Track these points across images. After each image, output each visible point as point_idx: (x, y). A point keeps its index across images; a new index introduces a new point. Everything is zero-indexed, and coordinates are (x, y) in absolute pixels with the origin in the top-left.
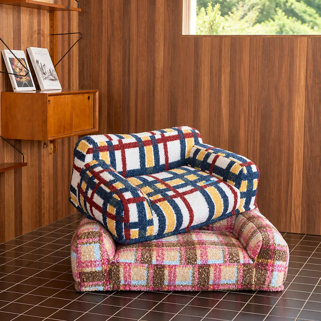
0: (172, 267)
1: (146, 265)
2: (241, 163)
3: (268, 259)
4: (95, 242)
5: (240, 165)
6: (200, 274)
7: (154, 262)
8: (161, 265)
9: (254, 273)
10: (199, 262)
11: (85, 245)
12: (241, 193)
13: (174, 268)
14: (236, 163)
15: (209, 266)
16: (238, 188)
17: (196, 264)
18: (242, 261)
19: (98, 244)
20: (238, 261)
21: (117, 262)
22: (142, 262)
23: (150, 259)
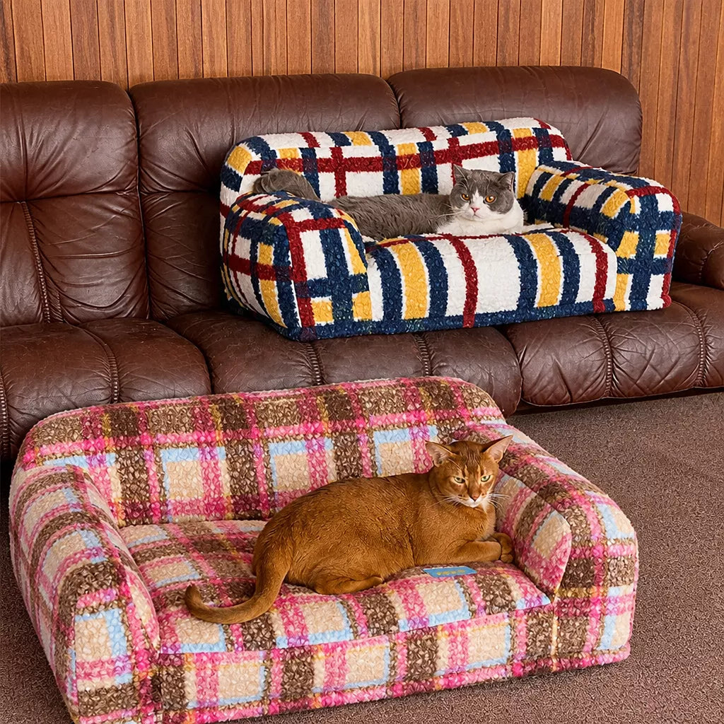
0: (334, 649)
1: (262, 653)
2: (629, 188)
3: (589, 586)
4: (105, 605)
5: (627, 192)
6: (412, 656)
7: (282, 643)
8: (303, 647)
9: (555, 627)
10: (404, 625)
12: (619, 259)
13: (340, 648)
14: (618, 190)
15: (435, 629)
16: (615, 249)
17: (398, 631)
18: (521, 605)
19: (117, 612)
20: (509, 607)
21: (175, 655)
22: (248, 645)
23: (268, 635)
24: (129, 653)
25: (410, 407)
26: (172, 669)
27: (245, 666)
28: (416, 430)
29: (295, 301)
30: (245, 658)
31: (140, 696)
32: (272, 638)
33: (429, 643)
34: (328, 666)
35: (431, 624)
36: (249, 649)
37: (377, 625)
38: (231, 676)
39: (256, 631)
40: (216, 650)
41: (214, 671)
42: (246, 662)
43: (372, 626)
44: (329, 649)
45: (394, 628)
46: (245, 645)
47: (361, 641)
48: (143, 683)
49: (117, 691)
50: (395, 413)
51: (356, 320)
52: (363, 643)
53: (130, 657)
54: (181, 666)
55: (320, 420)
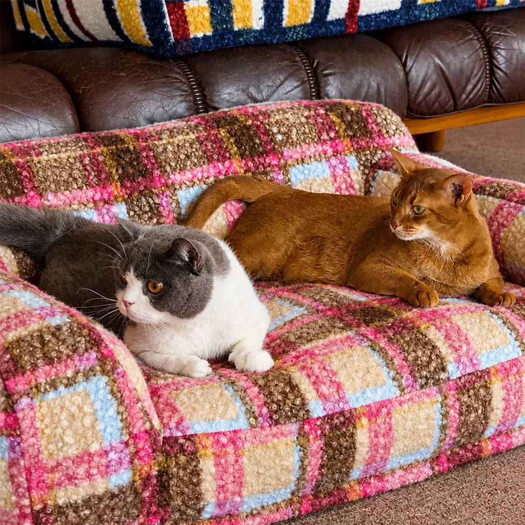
0: (378, 411)
1: (294, 427)
7: (317, 410)
8: (342, 413)
10: (454, 371)
11: (51, 395)
13: (385, 410)
15: (487, 372)
17: (448, 379)
21: (184, 437)
22: (275, 417)
23: (298, 401)
24: (126, 438)
25: (325, 136)
26: (182, 459)
27: (274, 447)
28: (334, 161)
29: (165, 9)
30: (274, 436)
31: (143, 501)
32: (303, 404)
33: (482, 391)
34: (373, 435)
35: (482, 367)
36: (277, 423)
37: (424, 373)
38: (258, 463)
39: (280, 398)
40: (236, 427)
41: (238, 456)
42: (275, 441)
43: (418, 375)
44: (373, 412)
45: (443, 376)
46: (271, 417)
47: (407, 397)
48: (146, 480)
49: (113, 496)
50: (309, 144)
51: (236, 29)
52: (411, 399)
53: (127, 444)
54: (194, 453)
55: (229, 158)
